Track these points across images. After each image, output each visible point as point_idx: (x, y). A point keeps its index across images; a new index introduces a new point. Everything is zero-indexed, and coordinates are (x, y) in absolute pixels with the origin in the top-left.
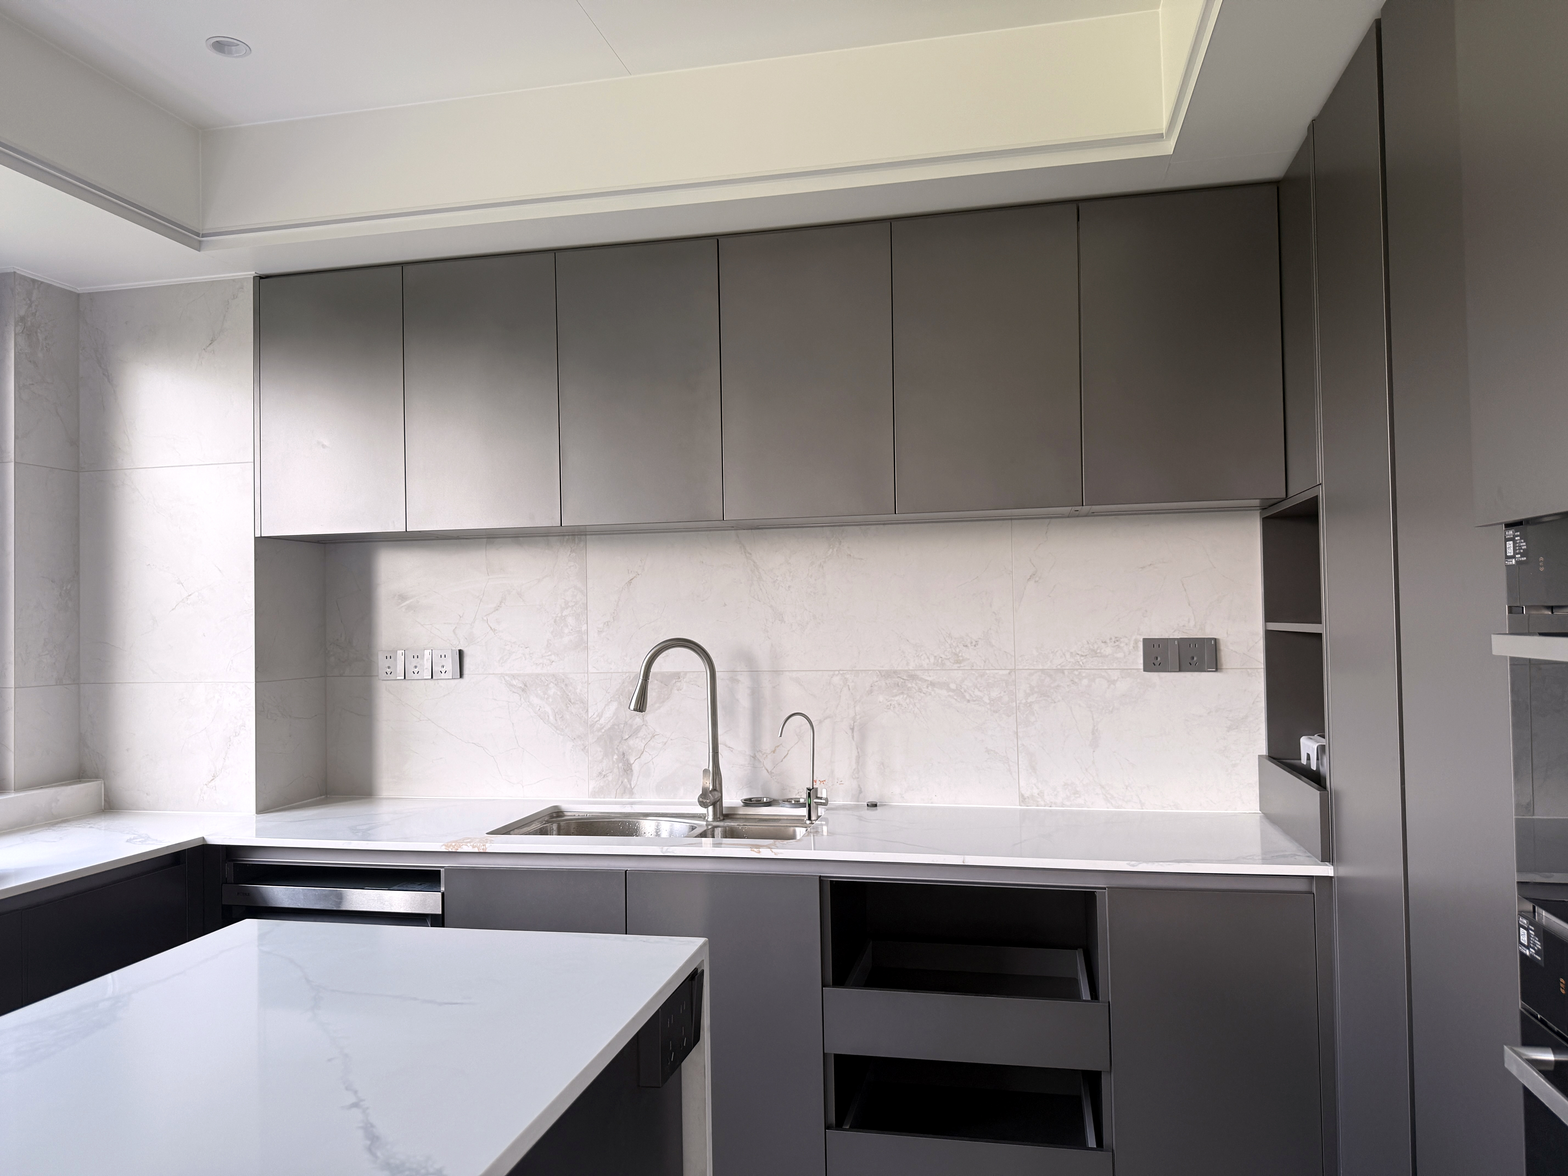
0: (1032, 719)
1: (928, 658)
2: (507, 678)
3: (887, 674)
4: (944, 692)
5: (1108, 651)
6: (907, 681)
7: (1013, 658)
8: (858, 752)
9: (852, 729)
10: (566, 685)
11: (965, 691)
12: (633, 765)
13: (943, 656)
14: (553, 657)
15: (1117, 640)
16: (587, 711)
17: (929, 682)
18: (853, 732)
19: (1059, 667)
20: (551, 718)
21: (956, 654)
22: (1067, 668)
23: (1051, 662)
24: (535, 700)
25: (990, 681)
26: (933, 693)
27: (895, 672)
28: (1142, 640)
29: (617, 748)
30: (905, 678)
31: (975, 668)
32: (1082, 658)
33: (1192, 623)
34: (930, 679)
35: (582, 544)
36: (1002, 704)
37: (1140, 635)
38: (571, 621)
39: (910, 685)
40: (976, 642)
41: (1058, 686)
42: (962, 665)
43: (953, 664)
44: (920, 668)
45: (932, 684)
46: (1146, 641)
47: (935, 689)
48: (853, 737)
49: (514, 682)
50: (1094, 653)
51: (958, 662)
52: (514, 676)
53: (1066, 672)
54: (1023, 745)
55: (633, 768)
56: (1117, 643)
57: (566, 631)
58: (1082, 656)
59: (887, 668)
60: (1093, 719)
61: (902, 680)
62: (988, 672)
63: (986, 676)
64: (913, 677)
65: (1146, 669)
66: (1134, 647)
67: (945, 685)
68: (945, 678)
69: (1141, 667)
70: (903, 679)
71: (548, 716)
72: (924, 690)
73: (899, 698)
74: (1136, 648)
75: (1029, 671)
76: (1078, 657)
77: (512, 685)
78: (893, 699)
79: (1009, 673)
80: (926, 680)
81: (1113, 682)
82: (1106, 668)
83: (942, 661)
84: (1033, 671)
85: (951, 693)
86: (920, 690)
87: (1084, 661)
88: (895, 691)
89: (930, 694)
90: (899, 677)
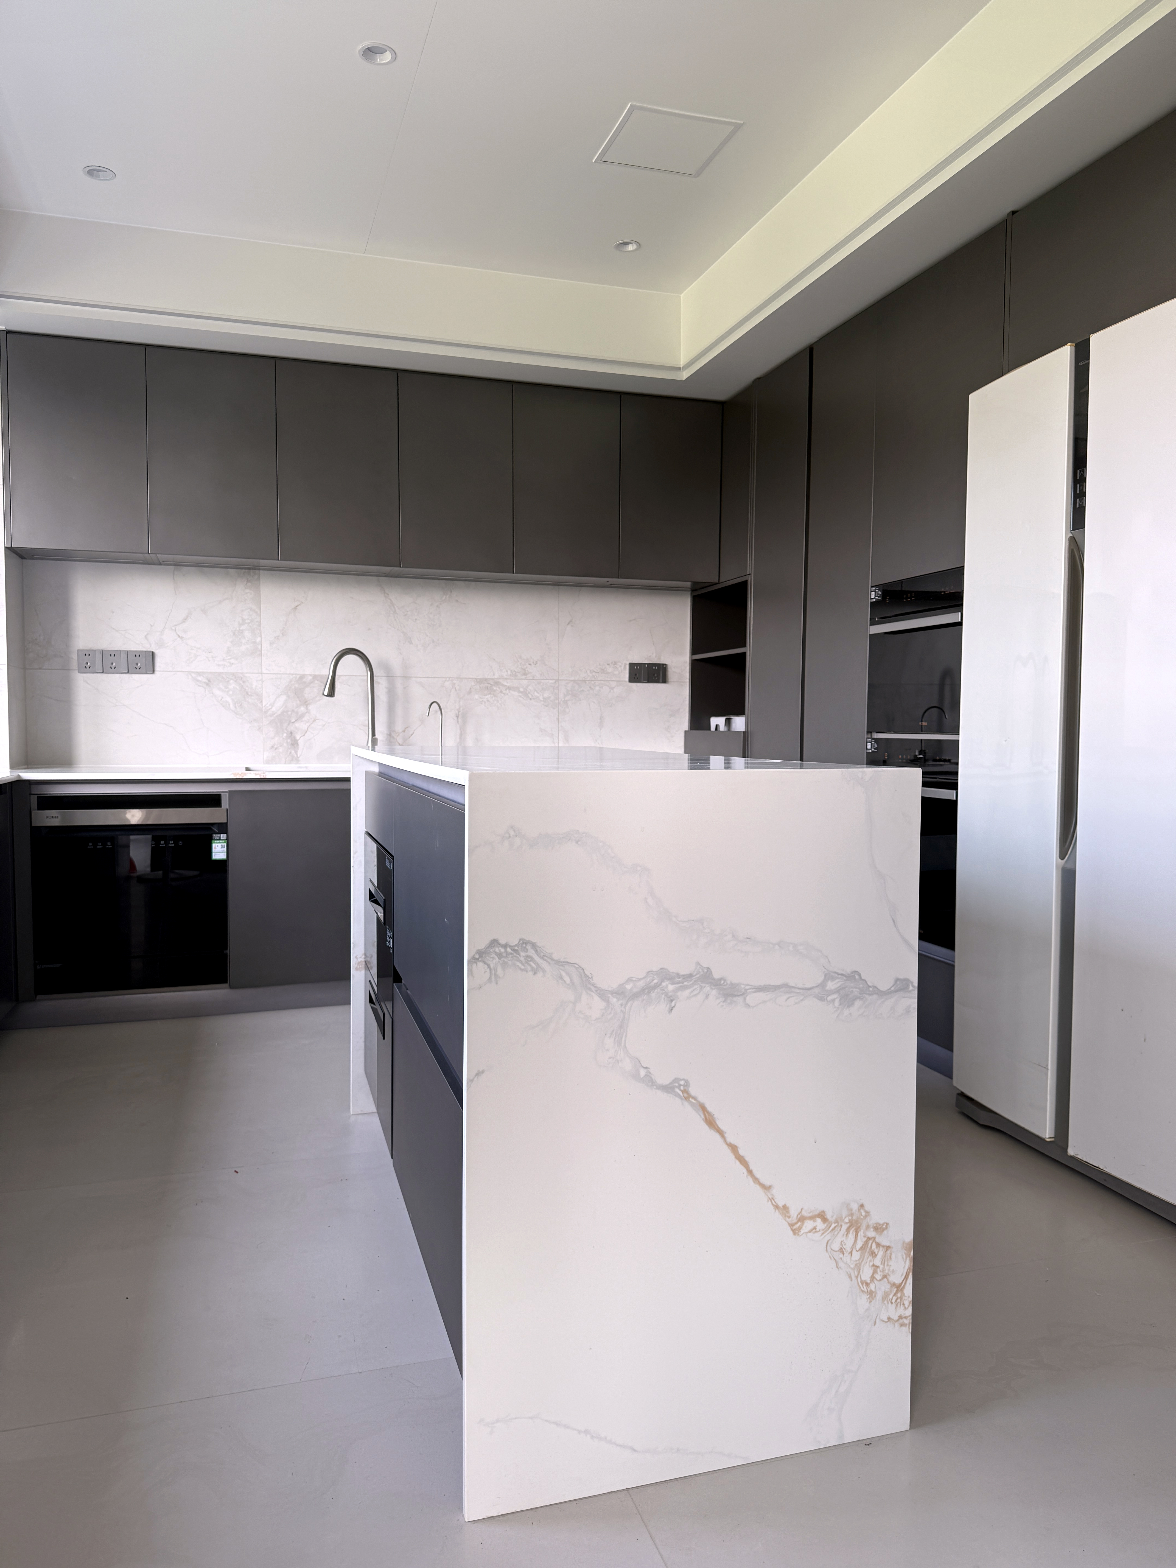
0: (567, 710)
1: (507, 671)
2: (194, 675)
3: (480, 681)
4: (516, 693)
5: (610, 670)
6: (493, 686)
7: (558, 673)
8: (461, 732)
9: (457, 717)
10: (244, 682)
11: (529, 693)
12: (299, 741)
13: (516, 670)
14: (232, 661)
15: (615, 663)
16: (262, 702)
18: (458, 719)
19: (583, 679)
20: (232, 706)
21: (524, 670)
22: (588, 679)
23: (579, 676)
24: (217, 692)
25: (544, 687)
26: (509, 694)
27: (486, 680)
28: (628, 664)
29: (286, 729)
30: (492, 683)
31: (535, 678)
32: (596, 674)
33: (654, 655)
34: (508, 685)
35: (256, 577)
36: (551, 701)
37: (627, 661)
38: (247, 634)
39: (495, 688)
40: (537, 662)
41: (583, 691)
42: (528, 676)
43: (522, 675)
44: (502, 678)
45: (509, 688)
46: (632, 665)
47: (511, 691)
48: (458, 722)
49: (200, 678)
50: (603, 671)
51: (525, 674)
52: (199, 674)
53: (587, 682)
54: (561, 726)
55: (299, 743)
56: (615, 665)
57: (244, 641)
58: (596, 672)
59: (481, 677)
60: (601, 711)
62: (542, 681)
63: (541, 684)
64: (497, 683)
65: (630, 681)
66: (624, 668)
67: (516, 689)
68: (517, 685)
69: (627, 679)
70: (491, 684)
71: (229, 705)
72: (504, 692)
73: (488, 697)
74: (625, 668)
76: (594, 674)
77: (198, 681)
78: (483, 697)
79: (555, 682)
80: (506, 686)
81: (612, 688)
82: (609, 680)
83: (515, 673)
84: (568, 681)
85: (520, 694)
86: (501, 692)
88: (486, 692)
89: (507, 694)
90: (488, 683)
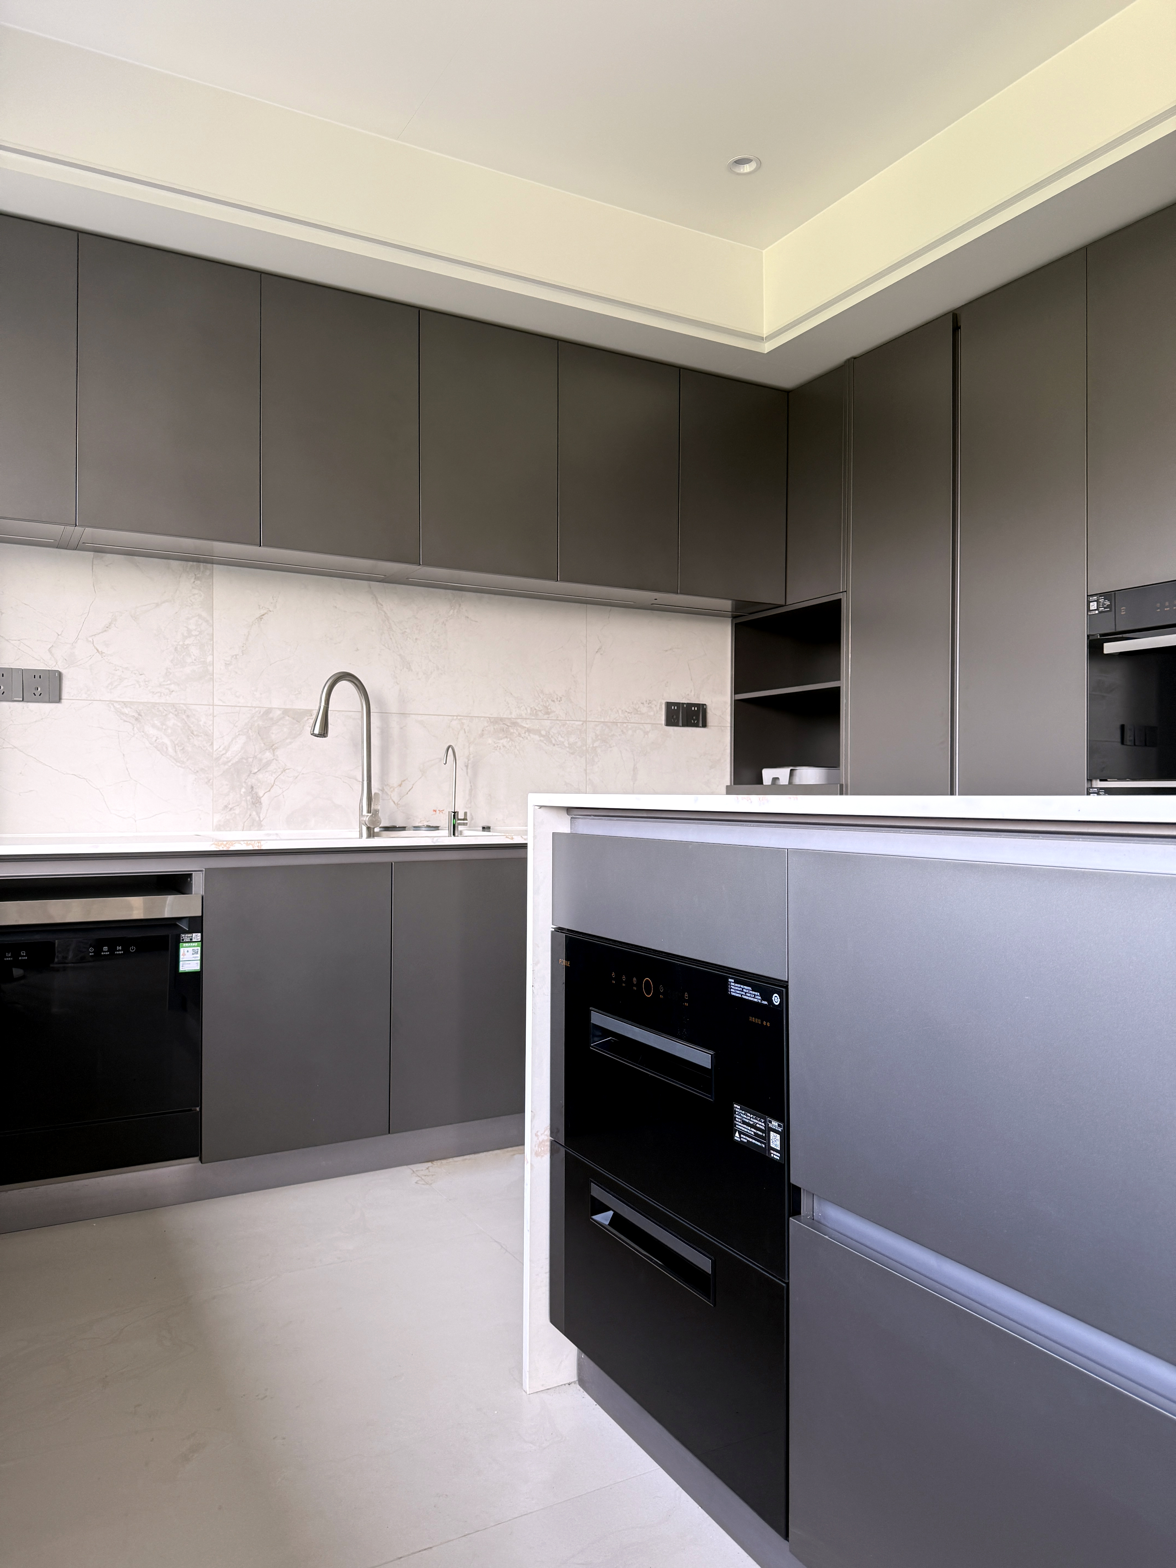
0: (596, 760)
1: (526, 709)
2: (116, 705)
3: (495, 721)
4: (537, 737)
5: (644, 709)
6: (510, 728)
7: (585, 713)
8: (471, 786)
9: (467, 766)
10: (188, 716)
11: (552, 737)
12: (262, 799)
13: (537, 708)
14: (172, 687)
15: (650, 702)
16: (212, 744)
17: (526, 729)
18: (467, 769)
19: (614, 721)
20: (170, 750)
21: (546, 707)
22: (620, 721)
23: (610, 716)
24: (150, 730)
25: (569, 730)
26: (529, 738)
27: (501, 719)
28: (664, 703)
29: (245, 782)
30: (509, 724)
31: (559, 719)
32: (629, 714)
33: (693, 693)
34: (527, 726)
35: (208, 573)
36: (577, 748)
37: (663, 699)
38: (194, 651)
39: (512, 731)
40: (561, 698)
41: (614, 735)
42: (550, 716)
43: (544, 715)
44: (520, 717)
45: (529, 731)
46: (669, 705)
47: (531, 735)
48: (468, 773)
49: (126, 710)
50: (636, 711)
51: (548, 713)
52: (125, 704)
53: (619, 724)
54: (590, 779)
55: (262, 801)
56: (650, 705)
57: (189, 660)
59: (495, 715)
60: (634, 760)
61: (506, 726)
62: (568, 722)
63: (567, 726)
64: (515, 724)
65: (667, 724)
66: (660, 708)
67: (537, 732)
68: (538, 726)
69: (664, 722)
71: (167, 748)
72: (523, 735)
73: (504, 741)
75: (596, 723)
76: (626, 714)
77: (123, 714)
78: (499, 741)
79: (582, 724)
80: (525, 727)
81: (646, 733)
82: (643, 722)
83: (536, 712)
84: (597, 723)
85: (542, 738)
86: (519, 735)
87: (630, 716)
88: (501, 735)
89: (527, 739)
90: (504, 724)
